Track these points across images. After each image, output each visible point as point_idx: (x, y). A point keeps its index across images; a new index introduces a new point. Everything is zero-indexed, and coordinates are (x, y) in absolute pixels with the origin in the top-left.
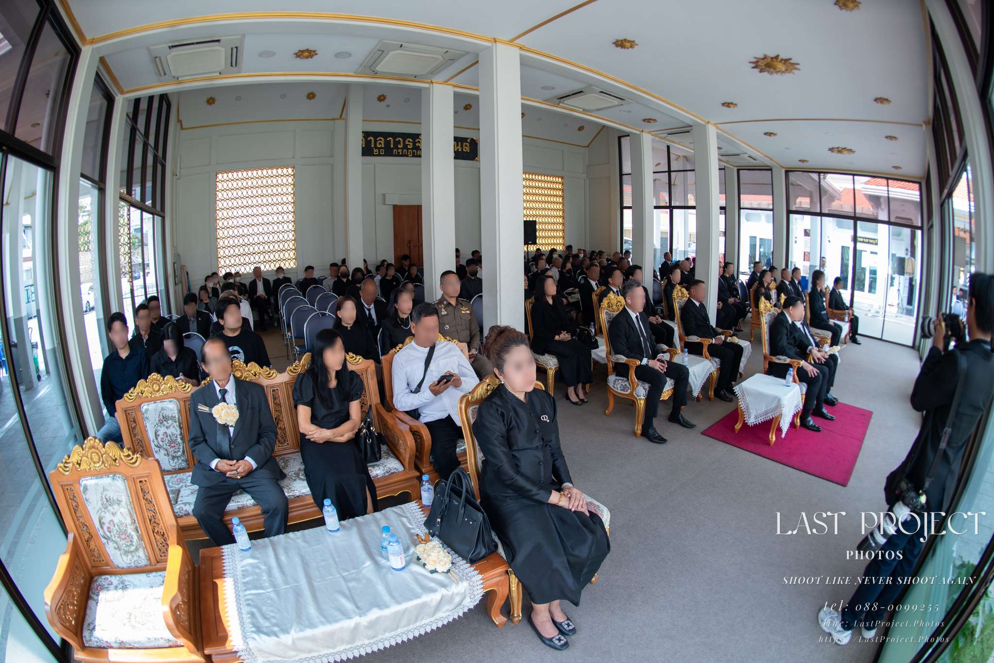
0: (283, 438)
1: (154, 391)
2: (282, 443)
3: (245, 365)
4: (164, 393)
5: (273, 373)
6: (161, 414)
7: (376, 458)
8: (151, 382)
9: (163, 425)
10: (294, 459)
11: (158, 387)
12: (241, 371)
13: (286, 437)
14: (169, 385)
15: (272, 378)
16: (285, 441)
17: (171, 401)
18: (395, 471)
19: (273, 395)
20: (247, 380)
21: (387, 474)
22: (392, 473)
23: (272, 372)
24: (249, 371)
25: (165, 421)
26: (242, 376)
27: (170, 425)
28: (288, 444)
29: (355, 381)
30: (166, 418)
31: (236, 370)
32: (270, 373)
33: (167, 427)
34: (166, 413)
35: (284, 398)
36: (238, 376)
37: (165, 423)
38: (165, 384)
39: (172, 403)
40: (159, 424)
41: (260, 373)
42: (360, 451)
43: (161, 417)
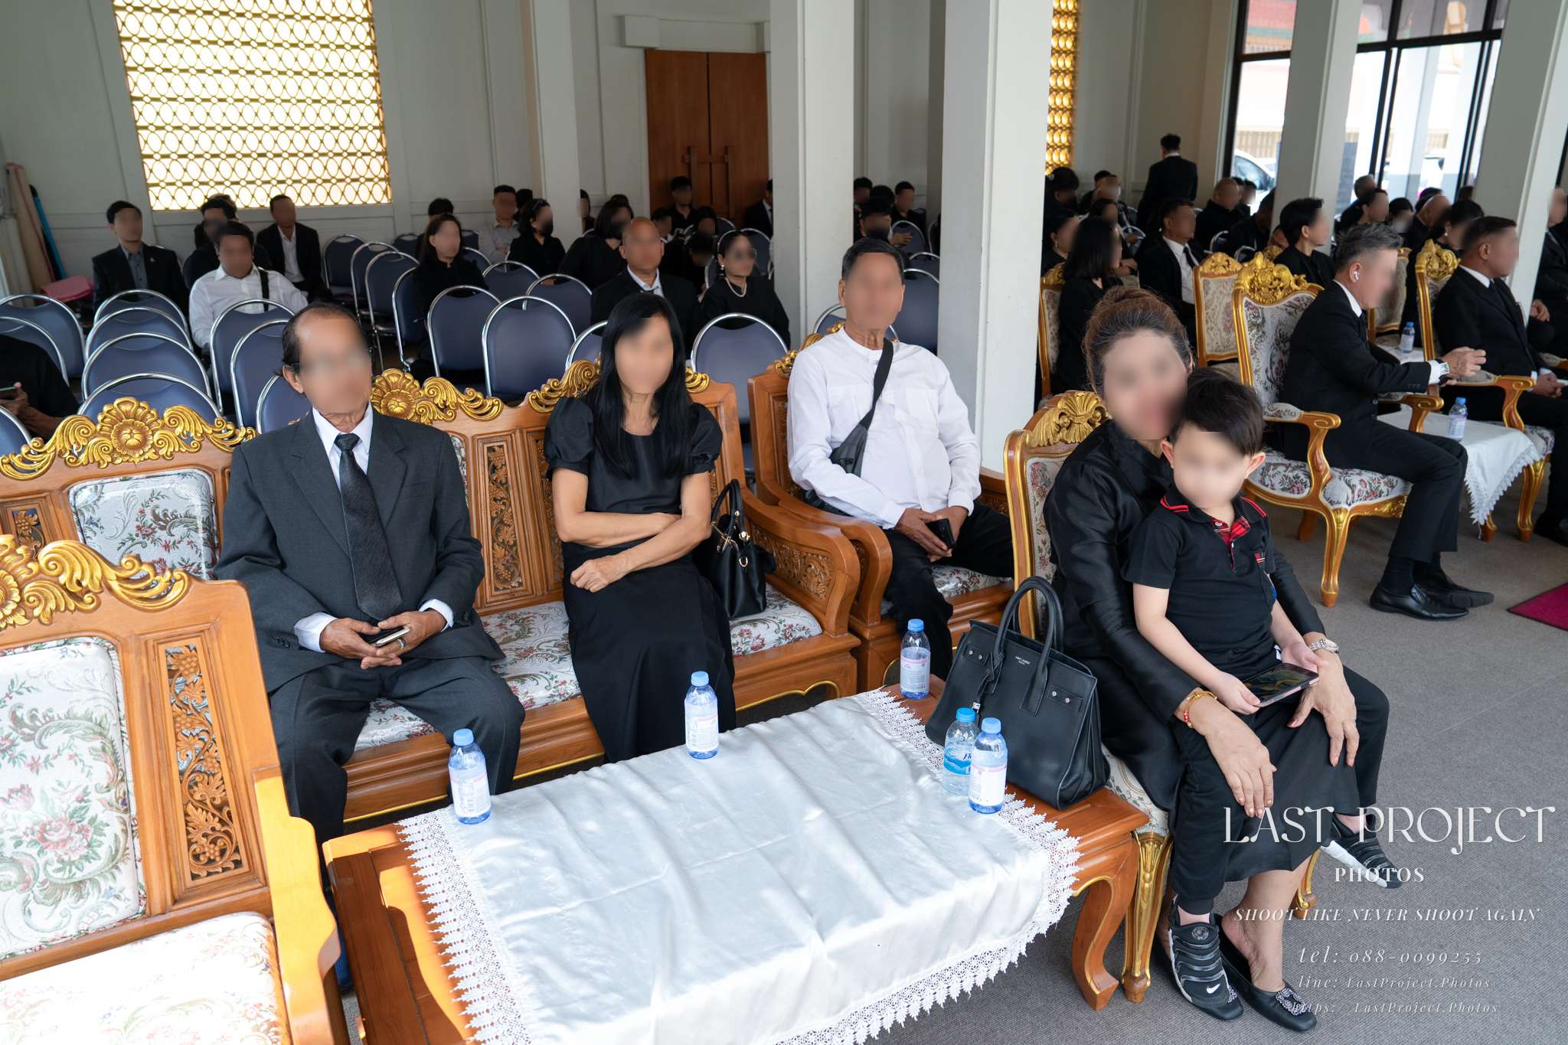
0: (507, 568)
1: (124, 445)
2: (505, 581)
3: (417, 383)
4: (162, 452)
5: (493, 405)
6: (148, 511)
7: (755, 606)
8: (113, 423)
9: (154, 542)
10: (544, 617)
11: (138, 436)
12: (405, 398)
13: (516, 565)
14: (179, 430)
15: (488, 417)
16: (513, 574)
17: (184, 475)
18: (802, 633)
19: (489, 462)
20: (423, 420)
21: (784, 642)
22: (797, 640)
23: (489, 403)
24: (426, 398)
25: (162, 528)
26: (407, 411)
27: (177, 538)
28: (520, 584)
29: (702, 425)
30: (165, 521)
31: (393, 395)
32: (482, 406)
33: (167, 547)
34: (163, 505)
35: (517, 466)
36: (398, 410)
37: (162, 535)
38: (163, 426)
39: (188, 479)
40: (140, 539)
41: (458, 405)
42: (718, 588)
43: (149, 519)
